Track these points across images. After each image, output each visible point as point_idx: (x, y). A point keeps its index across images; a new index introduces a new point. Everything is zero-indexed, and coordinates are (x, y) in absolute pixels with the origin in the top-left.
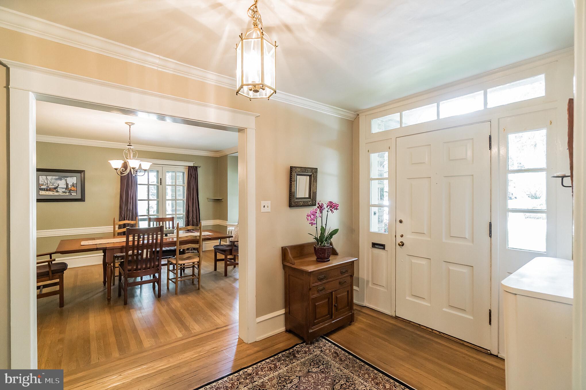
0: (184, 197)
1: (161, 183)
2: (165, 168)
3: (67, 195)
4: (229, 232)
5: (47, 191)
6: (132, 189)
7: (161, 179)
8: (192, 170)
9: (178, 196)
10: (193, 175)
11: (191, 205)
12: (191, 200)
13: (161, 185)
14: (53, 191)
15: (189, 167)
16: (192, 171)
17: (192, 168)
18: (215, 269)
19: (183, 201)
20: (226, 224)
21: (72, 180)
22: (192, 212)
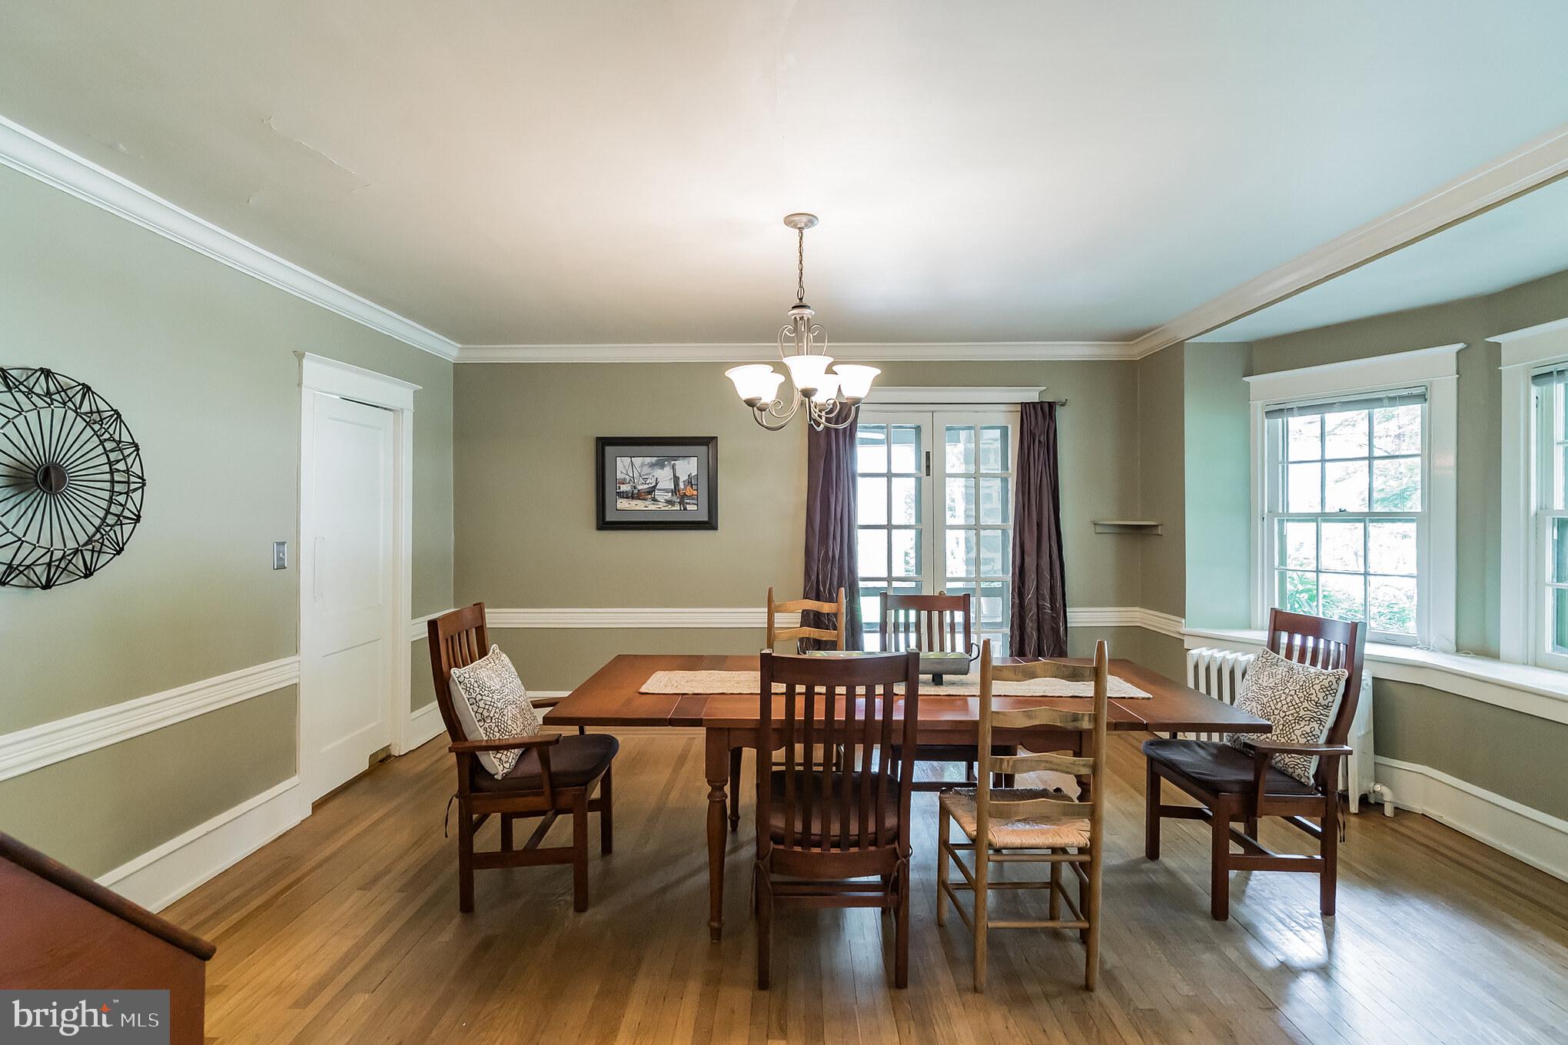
0: (1005, 519)
1: (928, 467)
2: (944, 418)
3: (675, 512)
4: (1196, 667)
5: (633, 498)
6: (838, 490)
7: (928, 453)
8: (1036, 413)
9: (985, 514)
10: (1040, 436)
11: (1031, 546)
12: (1030, 530)
13: (928, 474)
14: (646, 500)
15: (1024, 405)
16: (1036, 418)
17: (1034, 407)
18: (1153, 851)
19: (1004, 532)
20: (1178, 630)
21: (688, 467)
22: (1034, 576)
